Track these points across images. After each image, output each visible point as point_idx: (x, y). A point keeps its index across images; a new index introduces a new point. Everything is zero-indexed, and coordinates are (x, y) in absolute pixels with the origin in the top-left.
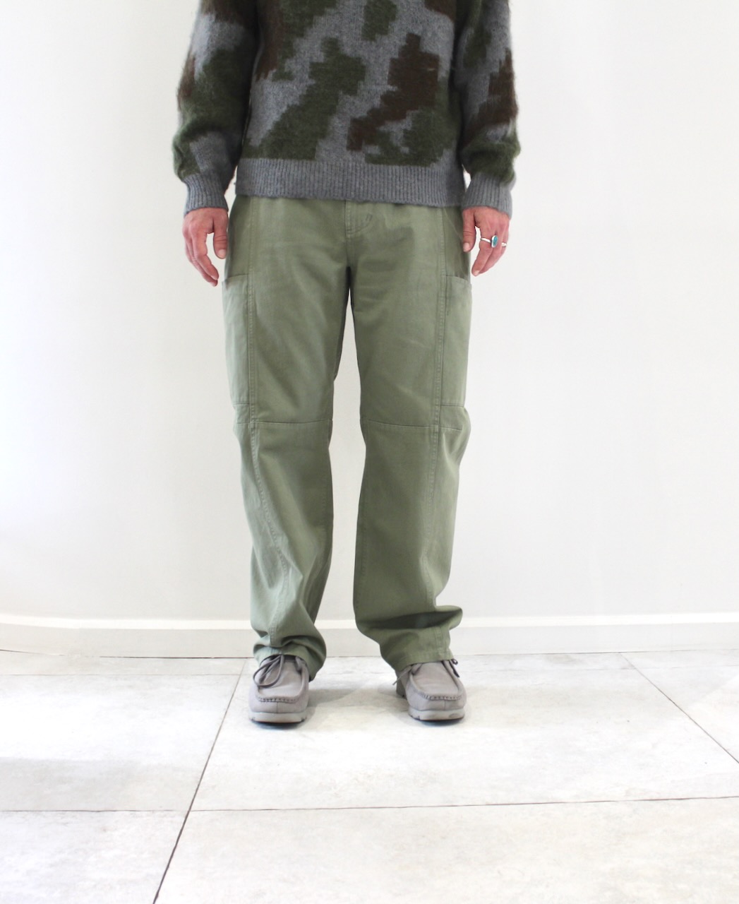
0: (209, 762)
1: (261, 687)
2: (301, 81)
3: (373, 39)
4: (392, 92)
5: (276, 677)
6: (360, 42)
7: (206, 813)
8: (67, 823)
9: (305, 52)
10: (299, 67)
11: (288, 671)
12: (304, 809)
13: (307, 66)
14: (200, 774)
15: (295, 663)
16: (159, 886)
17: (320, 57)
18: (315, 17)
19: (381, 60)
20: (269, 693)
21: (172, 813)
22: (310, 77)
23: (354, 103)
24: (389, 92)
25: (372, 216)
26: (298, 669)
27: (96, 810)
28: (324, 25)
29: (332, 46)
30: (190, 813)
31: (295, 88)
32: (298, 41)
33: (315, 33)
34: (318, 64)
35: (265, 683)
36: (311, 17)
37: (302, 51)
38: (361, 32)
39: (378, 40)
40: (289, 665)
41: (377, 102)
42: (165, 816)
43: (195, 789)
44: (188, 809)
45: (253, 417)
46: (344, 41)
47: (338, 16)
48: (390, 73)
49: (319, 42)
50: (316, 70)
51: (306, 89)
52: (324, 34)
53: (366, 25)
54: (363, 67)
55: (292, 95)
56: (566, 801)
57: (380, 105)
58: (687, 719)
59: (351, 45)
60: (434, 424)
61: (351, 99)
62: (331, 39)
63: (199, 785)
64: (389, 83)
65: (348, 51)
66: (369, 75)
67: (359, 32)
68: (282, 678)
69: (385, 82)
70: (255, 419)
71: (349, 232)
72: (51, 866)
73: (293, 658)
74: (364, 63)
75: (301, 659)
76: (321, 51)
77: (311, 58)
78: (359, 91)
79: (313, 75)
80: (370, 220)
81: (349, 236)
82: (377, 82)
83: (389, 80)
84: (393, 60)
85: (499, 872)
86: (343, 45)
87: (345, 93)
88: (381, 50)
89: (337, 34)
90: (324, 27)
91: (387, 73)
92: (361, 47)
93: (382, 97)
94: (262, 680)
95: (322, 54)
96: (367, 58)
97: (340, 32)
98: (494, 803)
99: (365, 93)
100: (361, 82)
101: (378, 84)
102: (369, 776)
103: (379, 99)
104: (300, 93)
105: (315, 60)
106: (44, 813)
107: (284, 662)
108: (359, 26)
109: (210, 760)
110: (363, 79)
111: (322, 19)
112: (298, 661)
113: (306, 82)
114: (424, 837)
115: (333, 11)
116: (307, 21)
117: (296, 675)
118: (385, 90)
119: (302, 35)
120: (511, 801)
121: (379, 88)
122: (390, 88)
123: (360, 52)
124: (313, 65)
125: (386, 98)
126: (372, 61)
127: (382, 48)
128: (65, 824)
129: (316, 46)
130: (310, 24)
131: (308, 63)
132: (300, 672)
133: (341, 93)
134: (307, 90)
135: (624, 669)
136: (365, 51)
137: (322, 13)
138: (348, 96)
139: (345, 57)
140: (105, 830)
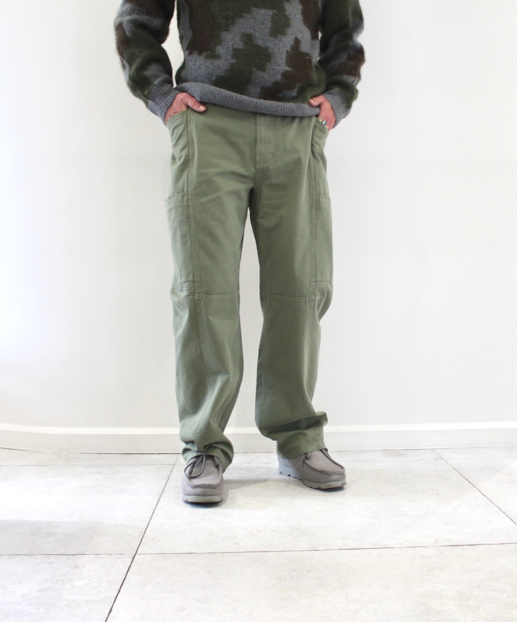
0: (151, 522)
1: (191, 477)
2: (226, 60)
3: (276, 37)
4: (289, 71)
5: (200, 471)
6: (268, 37)
7: (147, 556)
8: (52, 563)
9: (229, 41)
10: (224, 51)
11: (209, 466)
12: (215, 553)
13: (230, 50)
14: (144, 530)
15: (214, 460)
16: (112, 604)
17: (240, 45)
18: (237, 19)
19: (281, 50)
20: (196, 482)
21: (123, 556)
22: (232, 58)
23: (263, 77)
24: (286, 71)
25: (274, 154)
26: (216, 465)
27: (71, 554)
28: (243, 24)
29: (248, 39)
30: (136, 555)
31: (221, 64)
32: (224, 33)
33: (236, 29)
34: (238, 49)
35: (193, 476)
36: (234, 18)
37: (227, 40)
38: (268, 31)
39: (279, 37)
40: (210, 462)
41: (279, 77)
42: (119, 557)
43: (140, 540)
44: (135, 554)
45: (197, 291)
46: (257, 36)
47: (253, 20)
48: (286, 59)
49: (239, 35)
50: (236, 53)
51: (229, 65)
52: (243, 30)
53: (272, 27)
54: (270, 54)
55: (219, 69)
56: (393, 547)
57: (281, 79)
58: (478, 492)
59: (262, 38)
60: (312, 294)
61: (262, 74)
62: (247, 34)
63: (143, 537)
64: (286, 66)
65: (260, 43)
66: (274, 59)
67: (267, 31)
68: (205, 472)
69: (284, 65)
70: (199, 293)
71: (258, 164)
72: (39, 591)
73: (212, 457)
74: (271, 51)
75: (218, 458)
76: (240, 41)
77: (233, 45)
78: (267, 69)
79: (233, 56)
80: (273, 156)
81: (258, 167)
82: (279, 64)
83: (286, 63)
84: (287, 52)
85: (346, 594)
86: (256, 39)
87: (257, 70)
88: (281, 44)
89: (252, 31)
90: (243, 25)
91: (285, 59)
92: (269, 41)
93: (282, 74)
94: (191, 473)
95: (241, 43)
96: (272, 48)
97: (254, 30)
98: (345, 548)
99: (272, 71)
100: (269, 64)
101: (280, 66)
102: (260, 531)
103: (280, 75)
104: (225, 68)
105: (236, 47)
106: (36, 556)
107: (206, 459)
108: (268, 27)
109: (151, 520)
110: (270, 61)
111: (242, 21)
112: (216, 459)
113: (230, 61)
114: (295, 571)
115: (249, 16)
116: (231, 21)
117: (214, 469)
118: (284, 70)
119: (227, 30)
120: (356, 547)
121: (280, 68)
122: (287, 68)
123: (268, 44)
124: (235, 50)
125: (285, 75)
126: (276, 50)
127: (281, 43)
128: (50, 563)
129: (237, 38)
130: (233, 23)
131: (231, 49)
132: (217, 467)
133: (254, 69)
134: (230, 67)
135: (435, 459)
136: (271, 44)
137: (241, 17)
138: (259, 72)
139: (258, 46)
140: (77, 567)
